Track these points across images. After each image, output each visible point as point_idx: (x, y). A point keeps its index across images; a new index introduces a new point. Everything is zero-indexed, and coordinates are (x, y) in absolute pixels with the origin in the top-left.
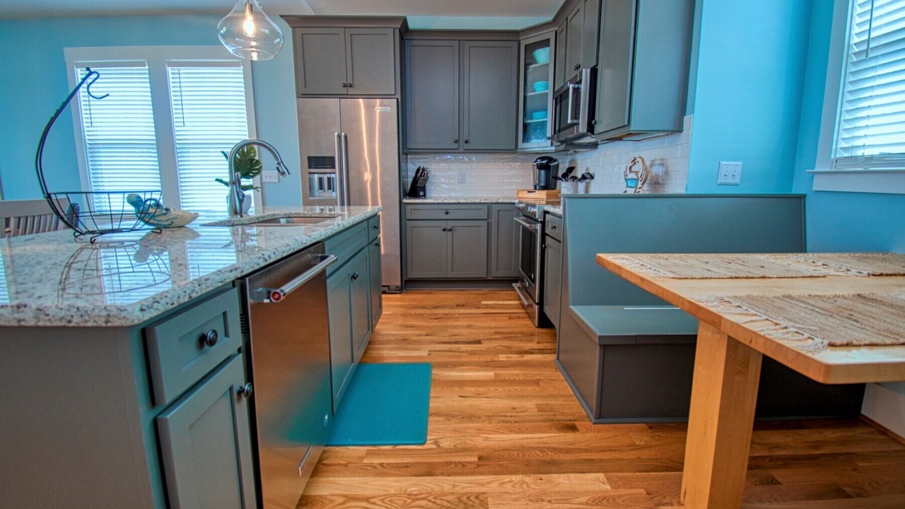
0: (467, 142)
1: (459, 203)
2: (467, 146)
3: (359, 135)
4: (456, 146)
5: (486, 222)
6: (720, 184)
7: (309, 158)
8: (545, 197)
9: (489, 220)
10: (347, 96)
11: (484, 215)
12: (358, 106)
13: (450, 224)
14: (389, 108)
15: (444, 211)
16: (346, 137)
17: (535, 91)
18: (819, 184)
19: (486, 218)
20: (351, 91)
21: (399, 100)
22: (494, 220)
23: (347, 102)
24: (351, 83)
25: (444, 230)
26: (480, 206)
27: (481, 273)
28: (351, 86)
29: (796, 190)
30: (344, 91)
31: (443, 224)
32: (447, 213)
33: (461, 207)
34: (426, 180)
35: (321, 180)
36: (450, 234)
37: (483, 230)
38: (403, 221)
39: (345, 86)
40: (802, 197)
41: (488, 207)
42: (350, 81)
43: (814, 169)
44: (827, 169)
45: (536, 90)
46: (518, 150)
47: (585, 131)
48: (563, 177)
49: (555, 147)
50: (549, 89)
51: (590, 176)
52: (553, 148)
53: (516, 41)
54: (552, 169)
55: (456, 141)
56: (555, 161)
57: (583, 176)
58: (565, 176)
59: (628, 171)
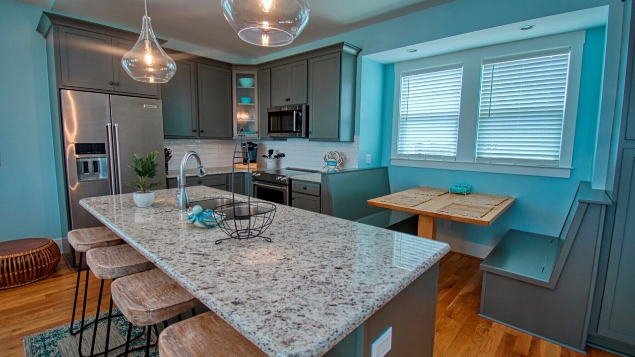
0: (202, 132)
2: (202, 135)
4: (194, 134)
5: (225, 186)
6: (367, 164)
7: (77, 145)
8: (256, 167)
9: (227, 185)
10: (114, 92)
11: (224, 181)
14: (156, 106)
15: (198, 182)
17: (241, 103)
18: (393, 163)
19: (225, 183)
20: (117, 89)
22: (230, 184)
23: (116, 98)
24: (118, 82)
26: (220, 176)
28: (118, 85)
29: (384, 165)
30: (110, 88)
33: (209, 177)
35: (85, 164)
39: (112, 84)
40: (386, 168)
41: (227, 176)
43: (390, 157)
44: (396, 158)
45: (243, 102)
46: (234, 138)
47: (305, 136)
48: (269, 156)
49: (261, 138)
50: (254, 103)
51: (283, 155)
52: (259, 138)
53: (229, 69)
54: (255, 150)
55: (195, 131)
56: (256, 145)
57: (278, 155)
58: (270, 155)
59: (327, 157)
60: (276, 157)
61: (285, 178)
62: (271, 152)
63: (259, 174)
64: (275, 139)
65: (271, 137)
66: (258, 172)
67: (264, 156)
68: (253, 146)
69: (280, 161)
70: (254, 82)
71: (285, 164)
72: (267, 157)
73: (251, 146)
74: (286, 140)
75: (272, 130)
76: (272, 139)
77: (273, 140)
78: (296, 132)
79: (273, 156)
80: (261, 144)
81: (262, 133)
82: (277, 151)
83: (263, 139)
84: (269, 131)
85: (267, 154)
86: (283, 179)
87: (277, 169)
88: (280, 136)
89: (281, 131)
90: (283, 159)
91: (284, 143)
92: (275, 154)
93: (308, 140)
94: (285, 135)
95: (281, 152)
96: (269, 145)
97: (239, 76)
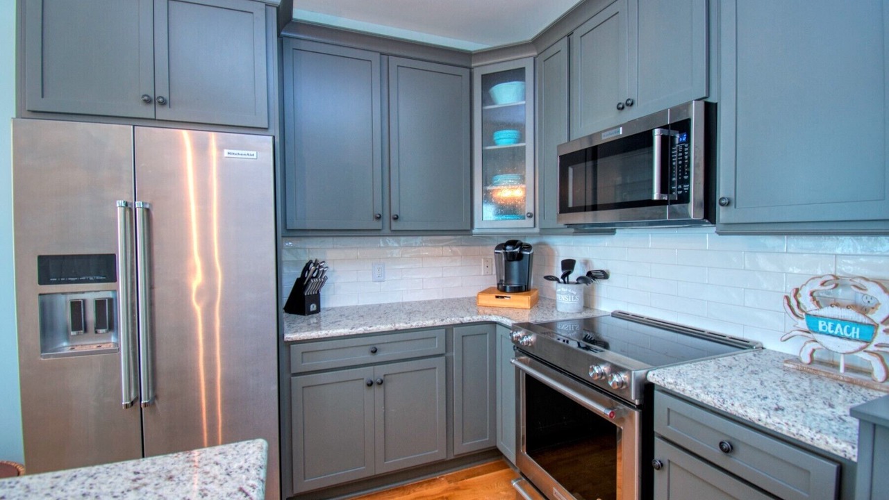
0: (396, 218)
1: (396, 331)
2: (395, 226)
3: (182, 205)
4: (377, 225)
5: (443, 359)
7: (43, 261)
9: (448, 355)
10: (154, 121)
11: (438, 346)
12: (178, 146)
13: (380, 371)
14: (255, 153)
15: (368, 349)
16: (148, 212)
17: (495, 144)
19: (442, 351)
20: (163, 113)
21: (277, 140)
22: (455, 355)
23: (148, 134)
24: (166, 96)
25: (370, 384)
26: (433, 332)
27: (437, 453)
28: (163, 103)
30: (148, 112)
31: (367, 374)
32: (374, 351)
33: (402, 336)
34: (322, 284)
35: (77, 307)
36: (378, 391)
37: (439, 375)
38: (285, 377)
39: (148, 102)
41: (446, 333)
42: (162, 92)
45: (498, 142)
46: (475, 231)
47: (701, 216)
48: (563, 277)
49: (541, 229)
50: (524, 142)
51: (605, 275)
52: (537, 230)
53: (466, 67)
54: (525, 260)
55: (379, 218)
56: (529, 247)
57: (589, 274)
58: (565, 276)
59: (805, 299)
60: (581, 280)
61: (623, 377)
62: (568, 265)
63: (532, 338)
64: (580, 230)
65: (569, 226)
66: (529, 327)
67: (548, 278)
68: (521, 249)
69: (593, 289)
70: (524, 91)
71: (607, 301)
72: (557, 279)
73: (517, 250)
74: (612, 232)
75: (570, 205)
76: (572, 230)
77: (575, 234)
78: (660, 203)
79: (573, 277)
80: (545, 244)
81: (543, 215)
82: (586, 263)
83: (545, 231)
84: (564, 208)
85: (559, 273)
86: (616, 379)
87: (585, 315)
88: (590, 221)
89: (595, 208)
90: (602, 286)
91: (604, 241)
92: (578, 271)
93: (713, 229)
94: (604, 216)
95: (597, 266)
96: (564, 247)
97: (490, 80)
